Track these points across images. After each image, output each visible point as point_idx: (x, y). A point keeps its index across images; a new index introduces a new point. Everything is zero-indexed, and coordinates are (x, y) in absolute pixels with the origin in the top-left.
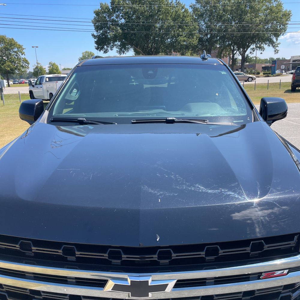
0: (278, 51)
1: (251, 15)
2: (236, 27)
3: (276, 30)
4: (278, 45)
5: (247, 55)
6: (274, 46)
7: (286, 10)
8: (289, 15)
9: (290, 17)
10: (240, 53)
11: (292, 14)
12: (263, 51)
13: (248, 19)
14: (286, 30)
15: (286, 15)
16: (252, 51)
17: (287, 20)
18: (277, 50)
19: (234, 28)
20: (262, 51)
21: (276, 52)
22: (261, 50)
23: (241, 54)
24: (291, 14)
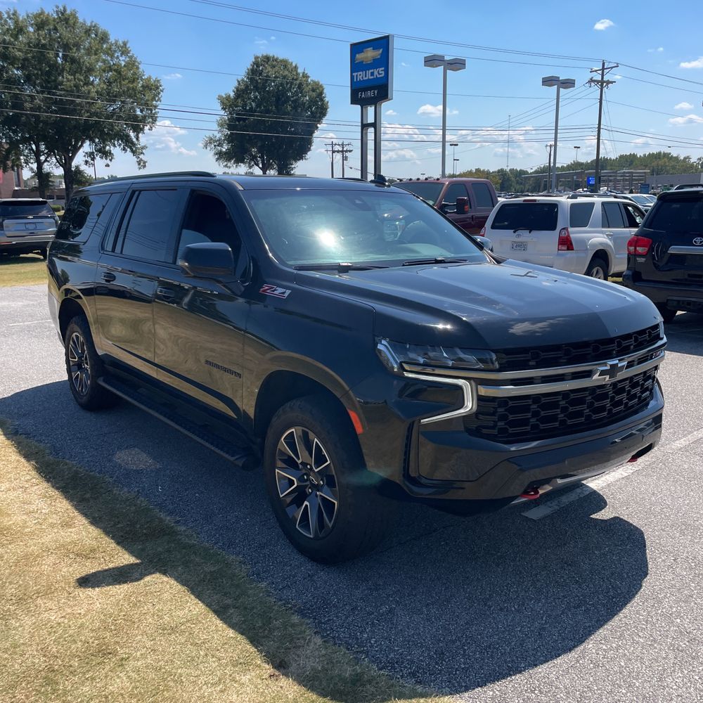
0: (145, 162)
1: (75, 79)
2: (42, 101)
3: (135, 118)
4: (144, 151)
5: (77, 167)
6: (134, 152)
7: (150, 78)
8: (158, 88)
9: (159, 93)
10: (58, 162)
11: (163, 87)
12: (111, 160)
13: (71, 87)
14: (155, 121)
15: (151, 89)
16: (89, 159)
17: (153, 99)
18: (141, 160)
19: (39, 102)
20: (108, 161)
21: (143, 165)
22: (106, 159)
23: (61, 165)
24: (161, 86)
